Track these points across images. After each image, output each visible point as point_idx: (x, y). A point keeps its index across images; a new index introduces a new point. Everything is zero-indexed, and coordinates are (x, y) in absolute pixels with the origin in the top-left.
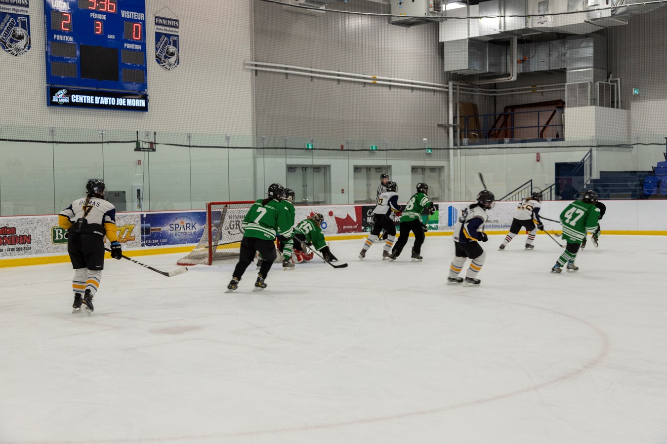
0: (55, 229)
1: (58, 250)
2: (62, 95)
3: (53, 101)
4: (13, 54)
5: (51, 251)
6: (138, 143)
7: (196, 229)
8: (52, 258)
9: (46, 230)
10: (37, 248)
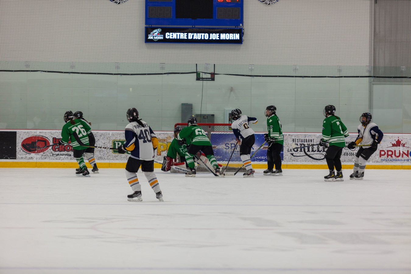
0: (115, 142)
1: (117, 158)
2: (156, 33)
3: (149, 38)
4: (117, 3)
5: (111, 158)
6: (198, 74)
7: (253, 149)
8: (111, 164)
9: (107, 142)
10: (99, 156)
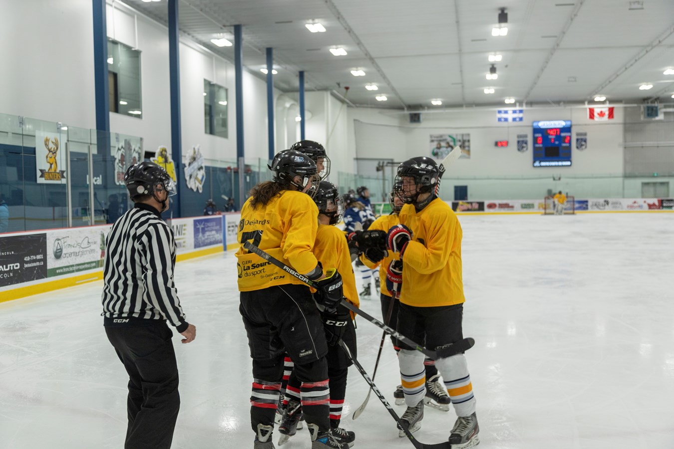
2: (537, 163)
3: (534, 165)
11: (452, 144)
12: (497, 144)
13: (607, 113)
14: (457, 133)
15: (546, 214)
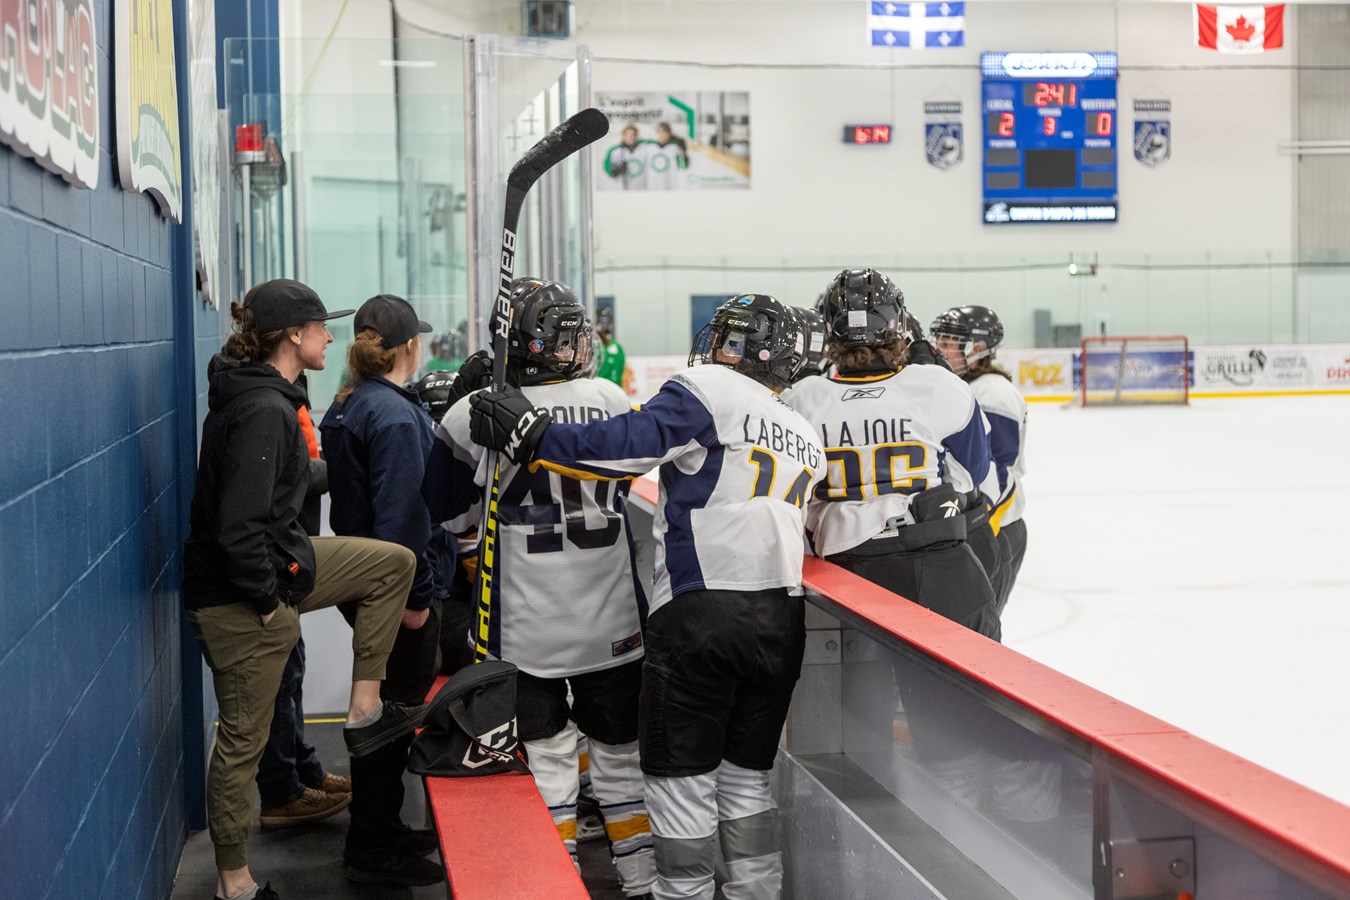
2: (998, 211)
3: (987, 218)
4: (942, 169)
11: (680, 130)
12: (850, 135)
13: (1260, 27)
14: (700, 87)
15: (1085, 404)
